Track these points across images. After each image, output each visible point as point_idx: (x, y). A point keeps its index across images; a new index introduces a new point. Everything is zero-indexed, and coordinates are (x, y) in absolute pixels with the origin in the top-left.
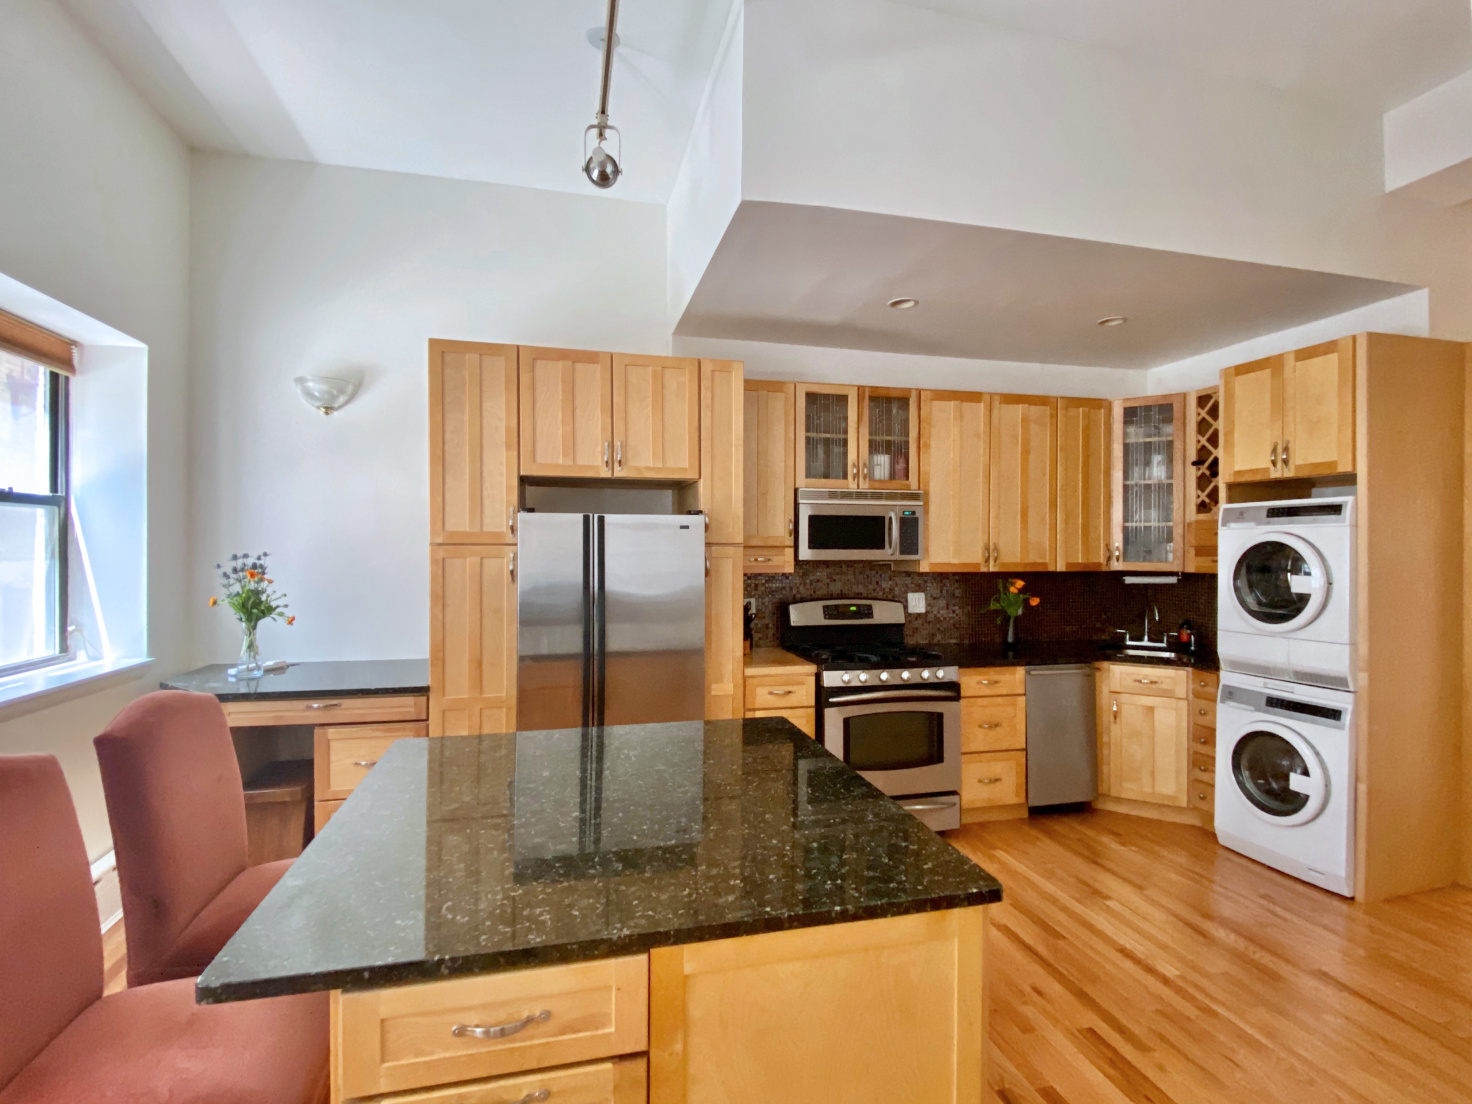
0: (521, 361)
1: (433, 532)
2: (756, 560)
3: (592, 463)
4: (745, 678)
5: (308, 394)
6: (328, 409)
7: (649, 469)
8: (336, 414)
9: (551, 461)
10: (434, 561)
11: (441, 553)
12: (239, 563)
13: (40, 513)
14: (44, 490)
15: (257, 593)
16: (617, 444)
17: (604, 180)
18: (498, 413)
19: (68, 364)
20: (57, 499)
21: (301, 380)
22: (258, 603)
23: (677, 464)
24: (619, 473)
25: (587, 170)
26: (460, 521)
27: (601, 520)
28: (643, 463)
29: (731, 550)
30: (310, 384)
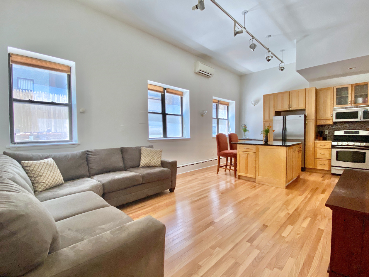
0: (275, 95)
1: (263, 120)
2: (323, 122)
3: (286, 108)
4: (315, 142)
5: (252, 104)
6: (255, 105)
7: (295, 108)
8: (256, 106)
9: (279, 109)
10: (263, 124)
11: (264, 123)
12: (243, 125)
13: (226, 120)
14: (226, 118)
15: (246, 129)
16: (290, 105)
17: (282, 70)
18: (272, 103)
19: (228, 105)
20: (228, 119)
21: (251, 102)
22: (245, 130)
23: (302, 107)
24: (290, 109)
25: (280, 70)
26: (267, 118)
27: (286, 117)
28: (295, 107)
29: (312, 120)
30: (252, 102)
